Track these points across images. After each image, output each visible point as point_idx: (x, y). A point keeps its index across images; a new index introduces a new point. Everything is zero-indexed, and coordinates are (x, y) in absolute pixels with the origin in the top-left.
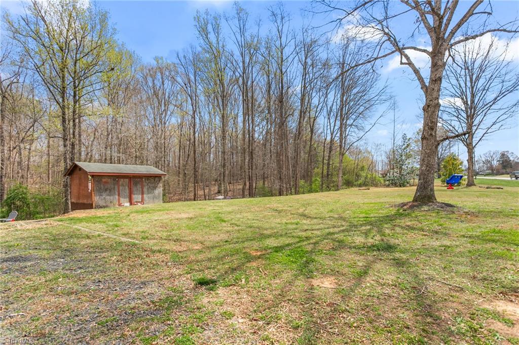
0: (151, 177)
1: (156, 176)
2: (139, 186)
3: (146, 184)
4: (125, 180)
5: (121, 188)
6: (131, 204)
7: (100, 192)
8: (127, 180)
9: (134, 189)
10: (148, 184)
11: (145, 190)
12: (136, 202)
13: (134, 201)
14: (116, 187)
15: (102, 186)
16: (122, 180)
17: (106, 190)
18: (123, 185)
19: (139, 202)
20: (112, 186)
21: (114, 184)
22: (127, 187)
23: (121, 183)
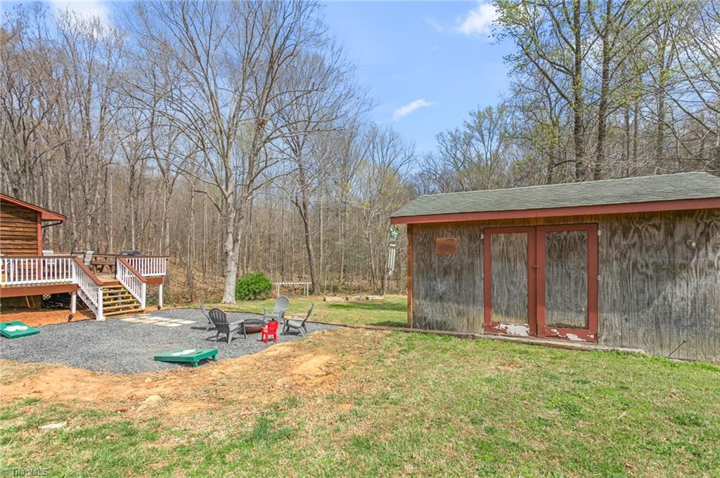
0: (645, 217)
1: (680, 215)
2: (575, 262)
3: (614, 253)
4: (514, 237)
5: (496, 267)
6: (535, 330)
7: (429, 278)
8: (521, 239)
9: (552, 272)
10: (623, 255)
11: (608, 279)
12: (559, 326)
13: (548, 322)
14: (479, 262)
15: (435, 259)
16: (502, 237)
17: (446, 272)
18: (504, 256)
19: (573, 329)
20: (466, 260)
21: (472, 254)
22: (521, 266)
23: (496, 249)
